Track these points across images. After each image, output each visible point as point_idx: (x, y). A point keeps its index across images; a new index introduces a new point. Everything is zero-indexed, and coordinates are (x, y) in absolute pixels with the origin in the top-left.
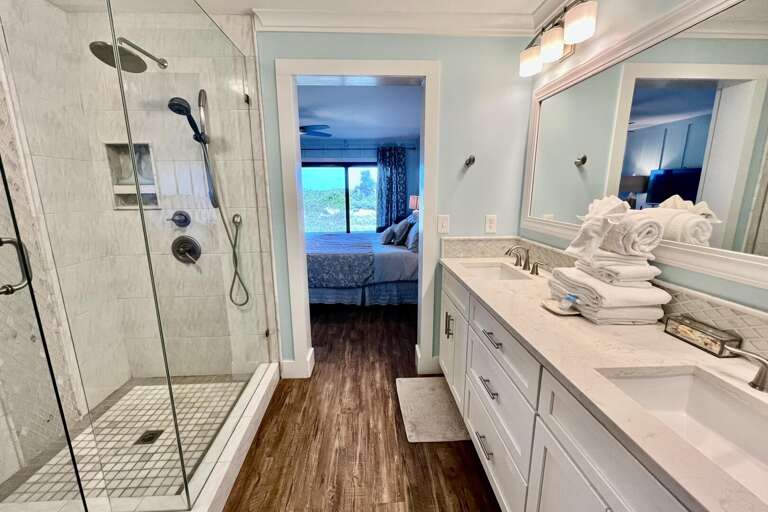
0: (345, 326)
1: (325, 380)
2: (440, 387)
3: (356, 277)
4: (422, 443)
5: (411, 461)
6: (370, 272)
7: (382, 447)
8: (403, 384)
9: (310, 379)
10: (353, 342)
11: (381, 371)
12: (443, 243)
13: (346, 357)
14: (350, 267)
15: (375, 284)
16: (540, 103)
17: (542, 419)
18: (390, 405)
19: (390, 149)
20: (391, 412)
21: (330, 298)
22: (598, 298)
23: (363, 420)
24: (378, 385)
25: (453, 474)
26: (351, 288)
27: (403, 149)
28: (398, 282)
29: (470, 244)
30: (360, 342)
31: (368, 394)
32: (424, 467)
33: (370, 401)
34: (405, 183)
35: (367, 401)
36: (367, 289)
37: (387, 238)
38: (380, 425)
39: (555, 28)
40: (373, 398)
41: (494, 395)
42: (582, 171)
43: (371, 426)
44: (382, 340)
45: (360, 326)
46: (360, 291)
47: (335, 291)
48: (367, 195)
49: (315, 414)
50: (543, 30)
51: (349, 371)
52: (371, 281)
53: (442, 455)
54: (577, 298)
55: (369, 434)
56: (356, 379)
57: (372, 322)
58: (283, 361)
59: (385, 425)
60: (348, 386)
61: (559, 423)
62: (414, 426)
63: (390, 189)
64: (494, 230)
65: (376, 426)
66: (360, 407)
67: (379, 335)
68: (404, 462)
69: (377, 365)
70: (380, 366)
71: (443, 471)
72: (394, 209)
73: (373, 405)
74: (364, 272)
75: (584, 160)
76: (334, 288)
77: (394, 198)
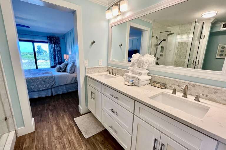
0: (46, 105)
1: (43, 130)
2: (91, 116)
3: (47, 85)
4: (90, 137)
5: (89, 145)
6: (54, 83)
7: (76, 145)
8: (77, 120)
9: (35, 131)
10: (51, 110)
11: (67, 118)
12: (87, 69)
13: (50, 117)
14: (44, 81)
15: (56, 87)
16: (112, 27)
17: (136, 116)
18: (75, 129)
19: (53, 37)
20: (76, 131)
21: (36, 96)
22: (139, 80)
23: (66, 139)
24: (68, 123)
25: (103, 142)
26: (45, 90)
27: (59, 38)
28: (66, 84)
29: (94, 69)
30: (55, 110)
31: (64, 128)
32: (94, 145)
33: (66, 130)
34: (60, 50)
35: (65, 131)
36: (53, 90)
37: (58, 70)
38: (73, 138)
39: (116, 6)
40: (67, 129)
41: (116, 113)
42: (121, 48)
43: (70, 139)
44: (64, 107)
45: (52, 103)
46: (50, 91)
47: (38, 92)
48: (41, 55)
49: (42, 145)
50: (112, 6)
51: (54, 122)
52: (55, 86)
53: (98, 138)
54: (133, 80)
55: (70, 143)
56: (57, 124)
57: (57, 101)
58: (17, 129)
59: (75, 137)
60: (55, 128)
61: (143, 115)
62: (86, 132)
63: (55, 52)
64: (101, 64)
65: (72, 139)
66: (63, 134)
67: (62, 105)
68: (86, 146)
69: (65, 116)
70: (66, 116)
71: (100, 143)
72: (57, 59)
73: (68, 131)
74: (51, 83)
75: (121, 45)
76: (37, 91)
77: (57, 55)
